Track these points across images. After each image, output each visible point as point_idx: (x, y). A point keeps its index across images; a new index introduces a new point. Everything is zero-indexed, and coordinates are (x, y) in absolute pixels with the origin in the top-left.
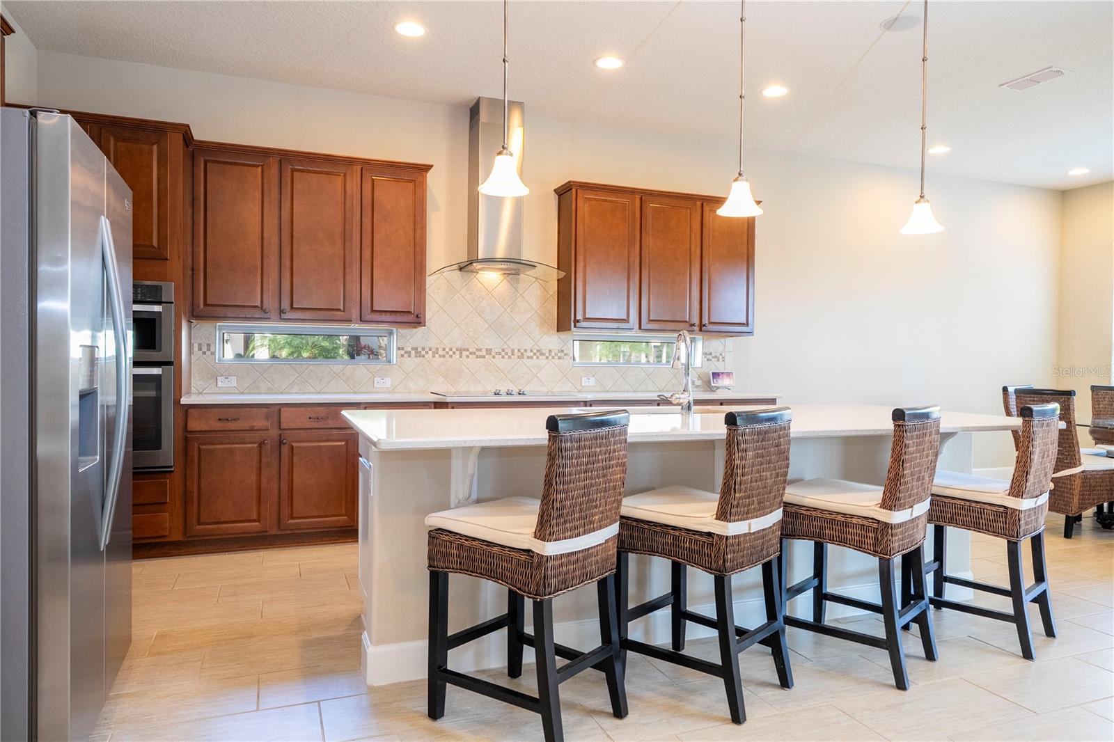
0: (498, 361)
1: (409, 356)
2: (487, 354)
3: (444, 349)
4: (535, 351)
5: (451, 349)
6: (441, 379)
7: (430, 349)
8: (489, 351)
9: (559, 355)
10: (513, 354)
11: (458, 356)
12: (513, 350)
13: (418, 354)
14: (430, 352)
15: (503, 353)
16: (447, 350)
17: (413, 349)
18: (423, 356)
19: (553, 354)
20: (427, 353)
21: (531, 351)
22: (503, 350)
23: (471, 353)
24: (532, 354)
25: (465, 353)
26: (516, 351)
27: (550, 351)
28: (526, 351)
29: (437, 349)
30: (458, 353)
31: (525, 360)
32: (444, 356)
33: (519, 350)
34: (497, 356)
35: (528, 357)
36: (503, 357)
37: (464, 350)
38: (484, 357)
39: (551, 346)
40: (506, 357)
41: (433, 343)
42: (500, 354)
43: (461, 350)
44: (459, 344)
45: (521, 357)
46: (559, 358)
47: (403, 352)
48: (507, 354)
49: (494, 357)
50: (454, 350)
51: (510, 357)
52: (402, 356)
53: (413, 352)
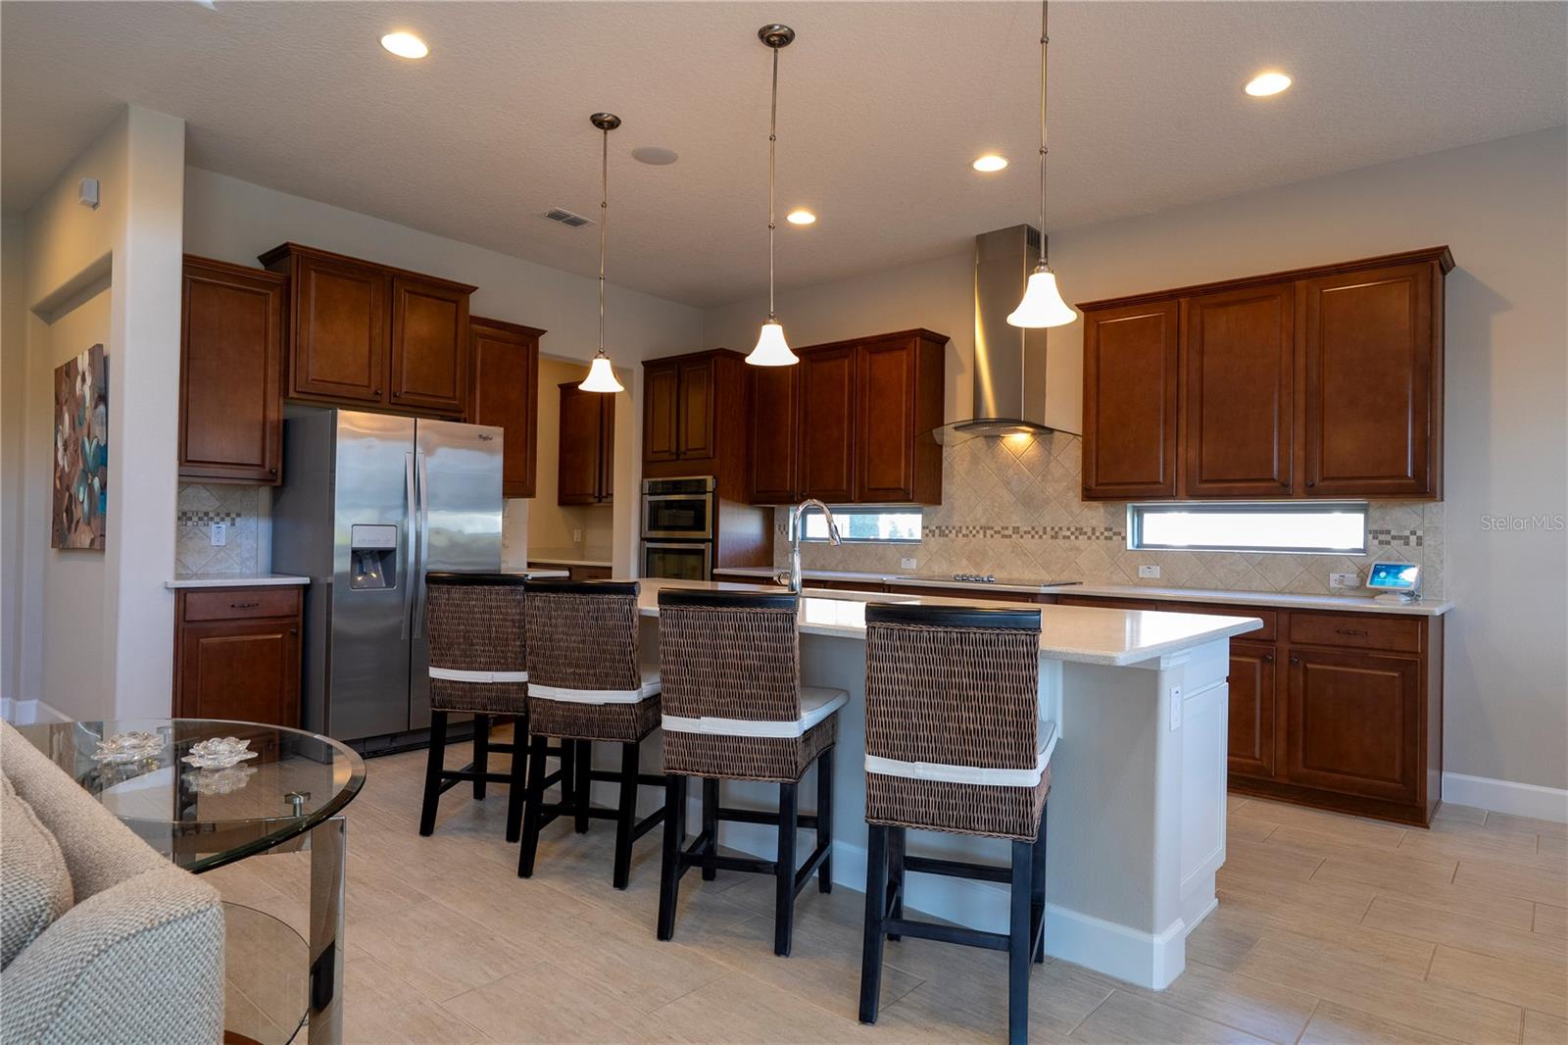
0: (1027, 541)
1: (934, 536)
2: (1014, 533)
3: (967, 528)
4: (1073, 529)
5: (974, 528)
6: (965, 562)
7: (954, 528)
8: (1016, 530)
9: (1106, 534)
10: (1045, 533)
11: (981, 536)
12: (1045, 528)
13: (942, 534)
14: (954, 531)
15: (1033, 532)
16: (971, 528)
17: (937, 528)
18: (947, 536)
19: (1098, 534)
20: (950, 532)
21: (1069, 529)
22: (1033, 528)
23: (996, 532)
24: (1069, 533)
25: (989, 532)
26: (1049, 529)
27: (1093, 529)
28: (1061, 529)
29: (961, 528)
30: (981, 532)
31: (1060, 541)
32: (967, 536)
33: (1053, 529)
34: (1025, 536)
35: (1064, 537)
36: (1033, 537)
37: (988, 528)
38: (1011, 536)
39: (1094, 523)
40: (1037, 536)
41: (956, 521)
42: (1029, 532)
43: (985, 528)
44: (983, 522)
45: (1055, 537)
46: (1106, 538)
47: (927, 531)
48: (1037, 533)
49: (1022, 537)
50: (978, 528)
51: (1041, 537)
52: (927, 535)
53: (937, 531)
